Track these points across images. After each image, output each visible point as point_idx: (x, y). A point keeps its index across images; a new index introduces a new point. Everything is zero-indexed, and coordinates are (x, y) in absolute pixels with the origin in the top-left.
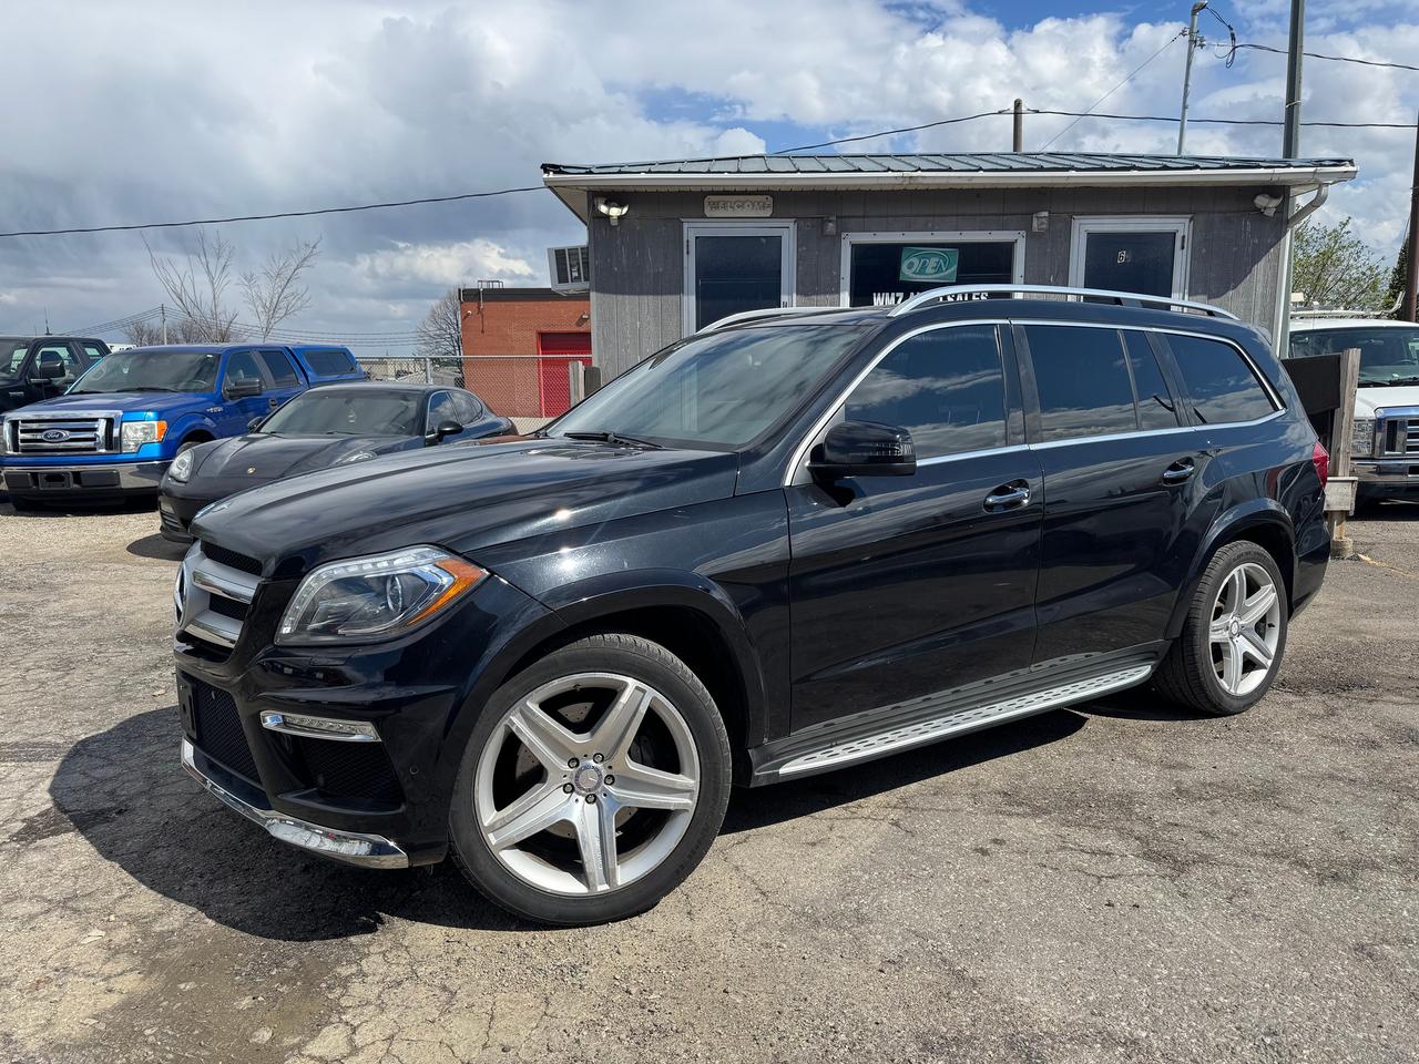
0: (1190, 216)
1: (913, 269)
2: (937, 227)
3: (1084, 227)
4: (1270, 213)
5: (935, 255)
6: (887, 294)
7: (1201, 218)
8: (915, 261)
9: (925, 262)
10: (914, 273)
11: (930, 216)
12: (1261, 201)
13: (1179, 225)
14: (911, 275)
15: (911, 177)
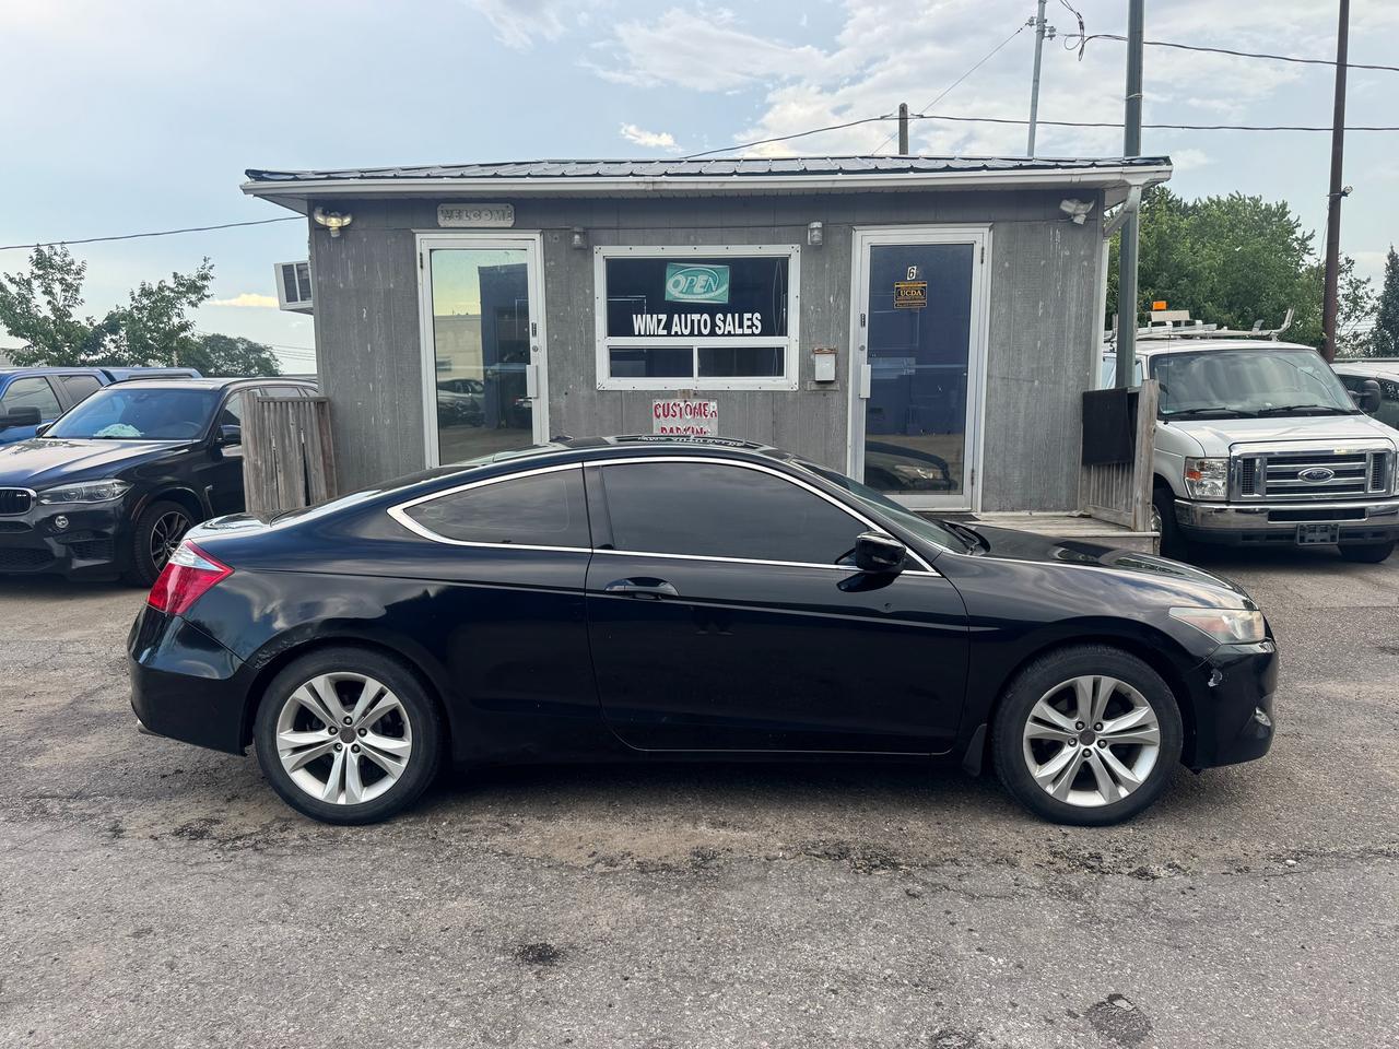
0: (990, 224)
1: (680, 288)
2: (700, 241)
3: (866, 240)
4: (1080, 220)
5: (704, 273)
6: (649, 316)
7: (1003, 227)
8: (681, 278)
9: (693, 280)
10: (681, 292)
11: (692, 228)
12: (1068, 207)
13: (979, 237)
14: (677, 295)
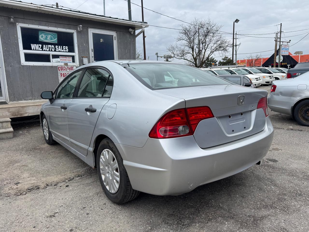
0: (116, 32)
1: (43, 38)
2: (49, 25)
3: (91, 31)
4: (132, 33)
5: (50, 34)
6: (36, 45)
7: (118, 33)
8: (44, 35)
9: (47, 36)
10: (44, 39)
11: (47, 22)
12: (130, 30)
13: (114, 34)
14: (43, 40)
15: (40, 7)
